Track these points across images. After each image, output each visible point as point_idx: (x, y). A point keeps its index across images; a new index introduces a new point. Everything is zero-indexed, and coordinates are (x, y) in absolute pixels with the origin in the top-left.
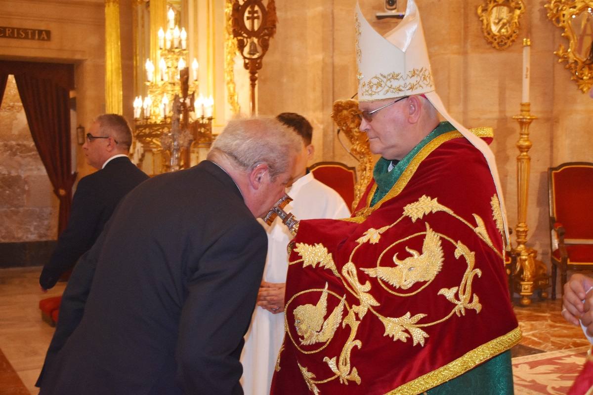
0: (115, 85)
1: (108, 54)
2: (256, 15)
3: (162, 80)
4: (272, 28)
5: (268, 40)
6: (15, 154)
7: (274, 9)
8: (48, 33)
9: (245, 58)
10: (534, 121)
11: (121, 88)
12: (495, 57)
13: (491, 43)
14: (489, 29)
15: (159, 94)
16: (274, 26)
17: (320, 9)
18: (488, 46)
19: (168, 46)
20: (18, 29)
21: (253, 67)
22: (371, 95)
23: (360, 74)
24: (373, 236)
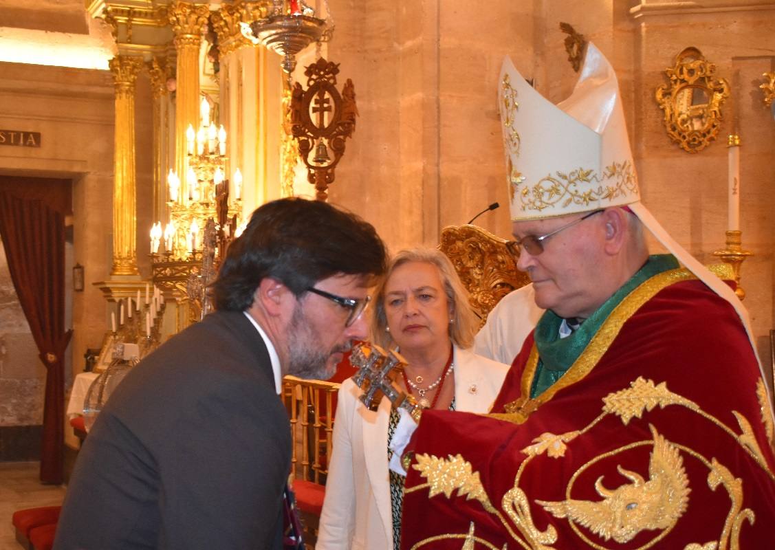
0: (126, 208)
1: (118, 164)
2: (326, 105)
3: (190, 199)
4: (349, 124)
5: (344, 141)
7: (353, 96)
9: (309, 167)
10: (747, 258)
12: (684, 163)
13: (678, 142)
14: (673, 122)
15: (186, 219)
16: (353, 121)
17: (419, 95)
18: (673, 148)
19: (201, 152)
21: (322, 179)
22: (540, 209)
23: (518, 175)
24: (553, 444)
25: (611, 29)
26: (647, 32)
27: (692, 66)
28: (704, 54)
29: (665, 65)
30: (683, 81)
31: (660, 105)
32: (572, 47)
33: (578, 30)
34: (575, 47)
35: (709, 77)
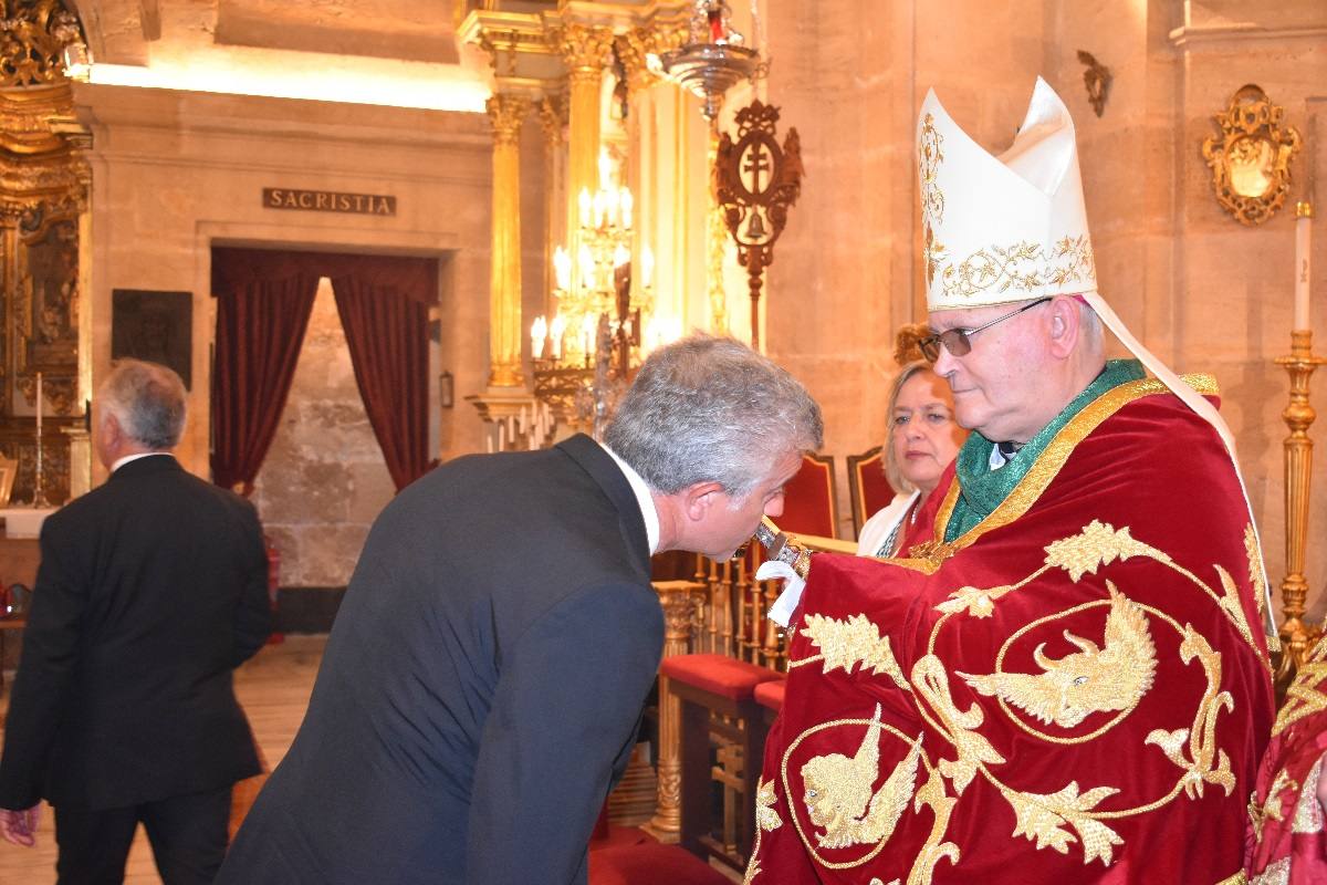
0: (508, 298)
1: (497, 239)
2: (762, 163)
3: (584, 286)
4: (792, 187)
5: (785, 210)
6: (331, 424)
7: (798, 151)
8: (392, 201)
9: (740, 244)
10: (1320, 367)
11: (520, 303)
12: (1240, 239)
13: (1232, 212)
14: (1226, 184)
15: (578, 313)
16: (797, 183)
17: (888, 149)
18: (1226, 219)
19: (598, 224)
20: (338, 196)
21: (755, 261)
22: (967, 294)
23: (940, 249)
24: (977, 601)
25: (1144, 59)
26: (1192, 64)
27: (1251, 109)
28: (1267, 93)
29: (1216, 106)
30: (1239, 129)
31: (1207, 161)
32: (1093, 83)
33: (1102, 61)
34: (1098, 84)
35: (1274, 125)
